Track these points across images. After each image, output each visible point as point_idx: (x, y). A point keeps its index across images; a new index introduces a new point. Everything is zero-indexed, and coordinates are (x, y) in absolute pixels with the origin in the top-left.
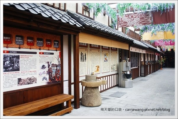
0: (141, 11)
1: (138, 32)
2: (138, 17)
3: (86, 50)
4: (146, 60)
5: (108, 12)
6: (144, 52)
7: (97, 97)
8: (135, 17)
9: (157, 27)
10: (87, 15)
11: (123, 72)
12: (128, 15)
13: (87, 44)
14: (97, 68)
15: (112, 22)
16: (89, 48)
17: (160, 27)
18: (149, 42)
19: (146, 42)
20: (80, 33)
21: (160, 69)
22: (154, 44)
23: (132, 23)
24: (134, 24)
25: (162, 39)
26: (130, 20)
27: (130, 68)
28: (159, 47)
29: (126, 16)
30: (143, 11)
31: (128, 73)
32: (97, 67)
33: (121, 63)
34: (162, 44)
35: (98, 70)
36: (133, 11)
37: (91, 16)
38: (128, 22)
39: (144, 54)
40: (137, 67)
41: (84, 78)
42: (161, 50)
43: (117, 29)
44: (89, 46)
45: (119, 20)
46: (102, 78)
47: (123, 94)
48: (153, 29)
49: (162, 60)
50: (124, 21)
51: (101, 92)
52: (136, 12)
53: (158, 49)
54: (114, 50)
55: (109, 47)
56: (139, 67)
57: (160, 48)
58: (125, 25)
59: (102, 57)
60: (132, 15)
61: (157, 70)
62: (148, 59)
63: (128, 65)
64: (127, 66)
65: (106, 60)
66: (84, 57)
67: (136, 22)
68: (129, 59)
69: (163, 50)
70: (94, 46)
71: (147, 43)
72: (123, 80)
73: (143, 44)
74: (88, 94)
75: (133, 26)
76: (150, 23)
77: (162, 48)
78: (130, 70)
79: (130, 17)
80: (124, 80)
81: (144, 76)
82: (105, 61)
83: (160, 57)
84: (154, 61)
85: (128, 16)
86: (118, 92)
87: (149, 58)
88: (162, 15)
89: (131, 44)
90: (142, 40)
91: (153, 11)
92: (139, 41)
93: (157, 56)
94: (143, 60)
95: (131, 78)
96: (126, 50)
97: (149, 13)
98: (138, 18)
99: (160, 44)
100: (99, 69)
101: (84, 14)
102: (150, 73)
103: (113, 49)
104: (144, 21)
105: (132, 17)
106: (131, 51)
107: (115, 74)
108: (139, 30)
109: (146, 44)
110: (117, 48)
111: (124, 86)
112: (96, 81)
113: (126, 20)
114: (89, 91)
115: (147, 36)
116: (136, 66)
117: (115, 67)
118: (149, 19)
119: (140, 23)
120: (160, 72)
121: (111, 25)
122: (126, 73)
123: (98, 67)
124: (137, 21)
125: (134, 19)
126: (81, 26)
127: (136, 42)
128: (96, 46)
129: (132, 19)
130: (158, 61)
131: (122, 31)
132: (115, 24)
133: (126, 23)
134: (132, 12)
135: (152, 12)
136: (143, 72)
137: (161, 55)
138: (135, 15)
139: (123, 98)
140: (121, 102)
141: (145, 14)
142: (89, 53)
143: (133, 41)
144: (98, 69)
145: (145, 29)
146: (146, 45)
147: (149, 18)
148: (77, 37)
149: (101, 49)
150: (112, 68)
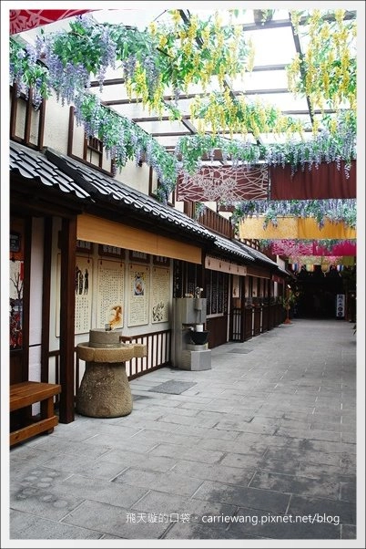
0: (240, 163)
1: (226, 215)
2: (234, 178)
3: (89, 261)
4: (247, 295)
5: (155, 158)
6: (242, 272)
7: (121, 390)
8: (225, 177)
9: (279, 205)
10: (95, 162)
11: (184, 325)
12: (207, 170)
13: (92, 244)
14: (115, 312)
15: (160, 184)
16: (96, 256)
17: (288, 205)
18: (255, 243)
19: (248, 243)
20: (80, 213)
21: (283, 322)
22: (269, 249)
23: (216, 192)
24: (222, 194)
25: (293, 238)
26: (211, 183)
27: (205, 317)
28: (284, 258)
29: (201, 173)
30: (246, 163)
31: (200, 329)
32: (115, 309)
33: (180, 300)
34: (290, 251)
35: (118, 318)
36: (221, 160)
37: (106, 166)
38: (204, 189)
39: (242, 278)
40: (222, 314)
41: (86, 339)
42: (288, 266)
43: (172, 206)
44: (96, 250)
45: (181, 181)
46: (134, 341)
47: (187, 386)
48: (269, 210)
49: (291, 297)
50: (194, 184)
51: (132, 378)
52: (230, 163)
53: (280, 264)
54: (160, 263)
55: (148, 255)
56: (226, 313)
57: (286, 262)
58: (197, 197)
59: (130, 283)
60: (215, 170)
61: (275, 325)
62: (251, 292)
63: (200, 308)
64: (196, 310)
65: (139, 292)
66: (84, 279)
67: (228, 189)
68: (202, 289)
69: (293, 268)
70: (110, 251)
71: (250, 246)
72: (183, 349)
73: (239, 248)
74: (98, 381)
75: (217, 199)
76: (264, 196)
77: (290, 262)
78: (205, 322)
79: (212, 174)
80: (187, 349)
81: (242, 341)
82: (136, 294)
83: (286, 287)
84: (270, 298)
85: (207, 172)
86: (173, 382)
87: (255, 290)
88: (293, 177)
89: (208, 247)
90: (236, 237)
91: (273, 164)
92: (230, 240)
93: (275, 283)
94: (237, 295)
95: (207, 345)
96: (194, 264)
97: (262, 170)
98: (232, 180)
99: (286, 252)
100: (121, 316)
101: (88, 160)
102: (257, 333)
103: (158, 259)
104: (248, 190)
105: (217, 175)
106: (207, 267)
107: (162, 333)
108: (231, 209)
109: (248, 248)
110: (168, 259)
111: (186, 365)
112: (119, 347)
113: (200, 183)
114: (99, 373)
115: (250, 228)
116: (219, 312)
117: (163, 311)
118: (262, 184)
119: (238, 193)
120: (285, 330)
121: (156, 193)
122: (192, 329)
123: (119, 310)
124: (230, 187)
125: (221, 182)
126: (88, 195)
127: (222, 242)
128: (114, 252)
129: (215, 181)
130: (278, 298)
131: (186, 211)
132: (166, 192)
133: (201, 190)
134: (217, 163)
135: (270, 167)
136: (237, 329)
137: (287, 283)
138: (224, 171)
139: (188, 395)
140: (184, 406)
141: (251, 170)
142: (95, 271)
143: (214, 239)
144: (117, 314)
145: (249, 209)
146: (247, 251)
147: (260, 182)
148: (71, 225)
149: (127, 261)
150: (154, 315)
